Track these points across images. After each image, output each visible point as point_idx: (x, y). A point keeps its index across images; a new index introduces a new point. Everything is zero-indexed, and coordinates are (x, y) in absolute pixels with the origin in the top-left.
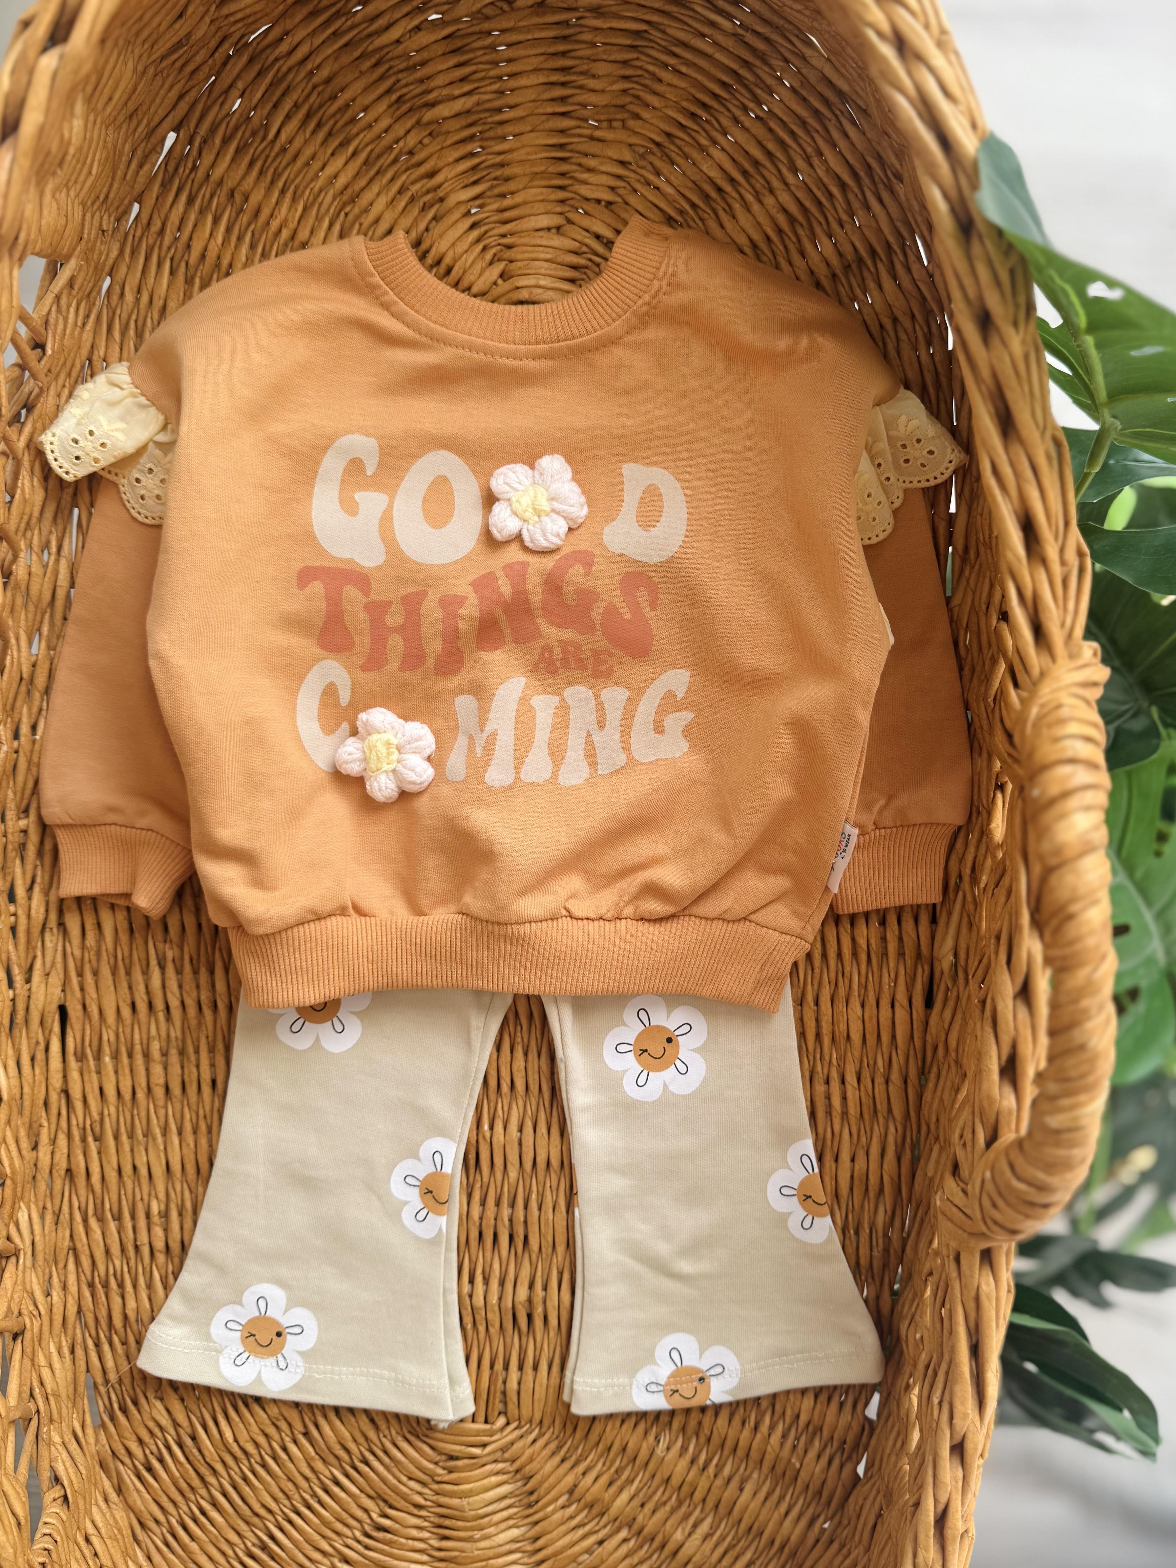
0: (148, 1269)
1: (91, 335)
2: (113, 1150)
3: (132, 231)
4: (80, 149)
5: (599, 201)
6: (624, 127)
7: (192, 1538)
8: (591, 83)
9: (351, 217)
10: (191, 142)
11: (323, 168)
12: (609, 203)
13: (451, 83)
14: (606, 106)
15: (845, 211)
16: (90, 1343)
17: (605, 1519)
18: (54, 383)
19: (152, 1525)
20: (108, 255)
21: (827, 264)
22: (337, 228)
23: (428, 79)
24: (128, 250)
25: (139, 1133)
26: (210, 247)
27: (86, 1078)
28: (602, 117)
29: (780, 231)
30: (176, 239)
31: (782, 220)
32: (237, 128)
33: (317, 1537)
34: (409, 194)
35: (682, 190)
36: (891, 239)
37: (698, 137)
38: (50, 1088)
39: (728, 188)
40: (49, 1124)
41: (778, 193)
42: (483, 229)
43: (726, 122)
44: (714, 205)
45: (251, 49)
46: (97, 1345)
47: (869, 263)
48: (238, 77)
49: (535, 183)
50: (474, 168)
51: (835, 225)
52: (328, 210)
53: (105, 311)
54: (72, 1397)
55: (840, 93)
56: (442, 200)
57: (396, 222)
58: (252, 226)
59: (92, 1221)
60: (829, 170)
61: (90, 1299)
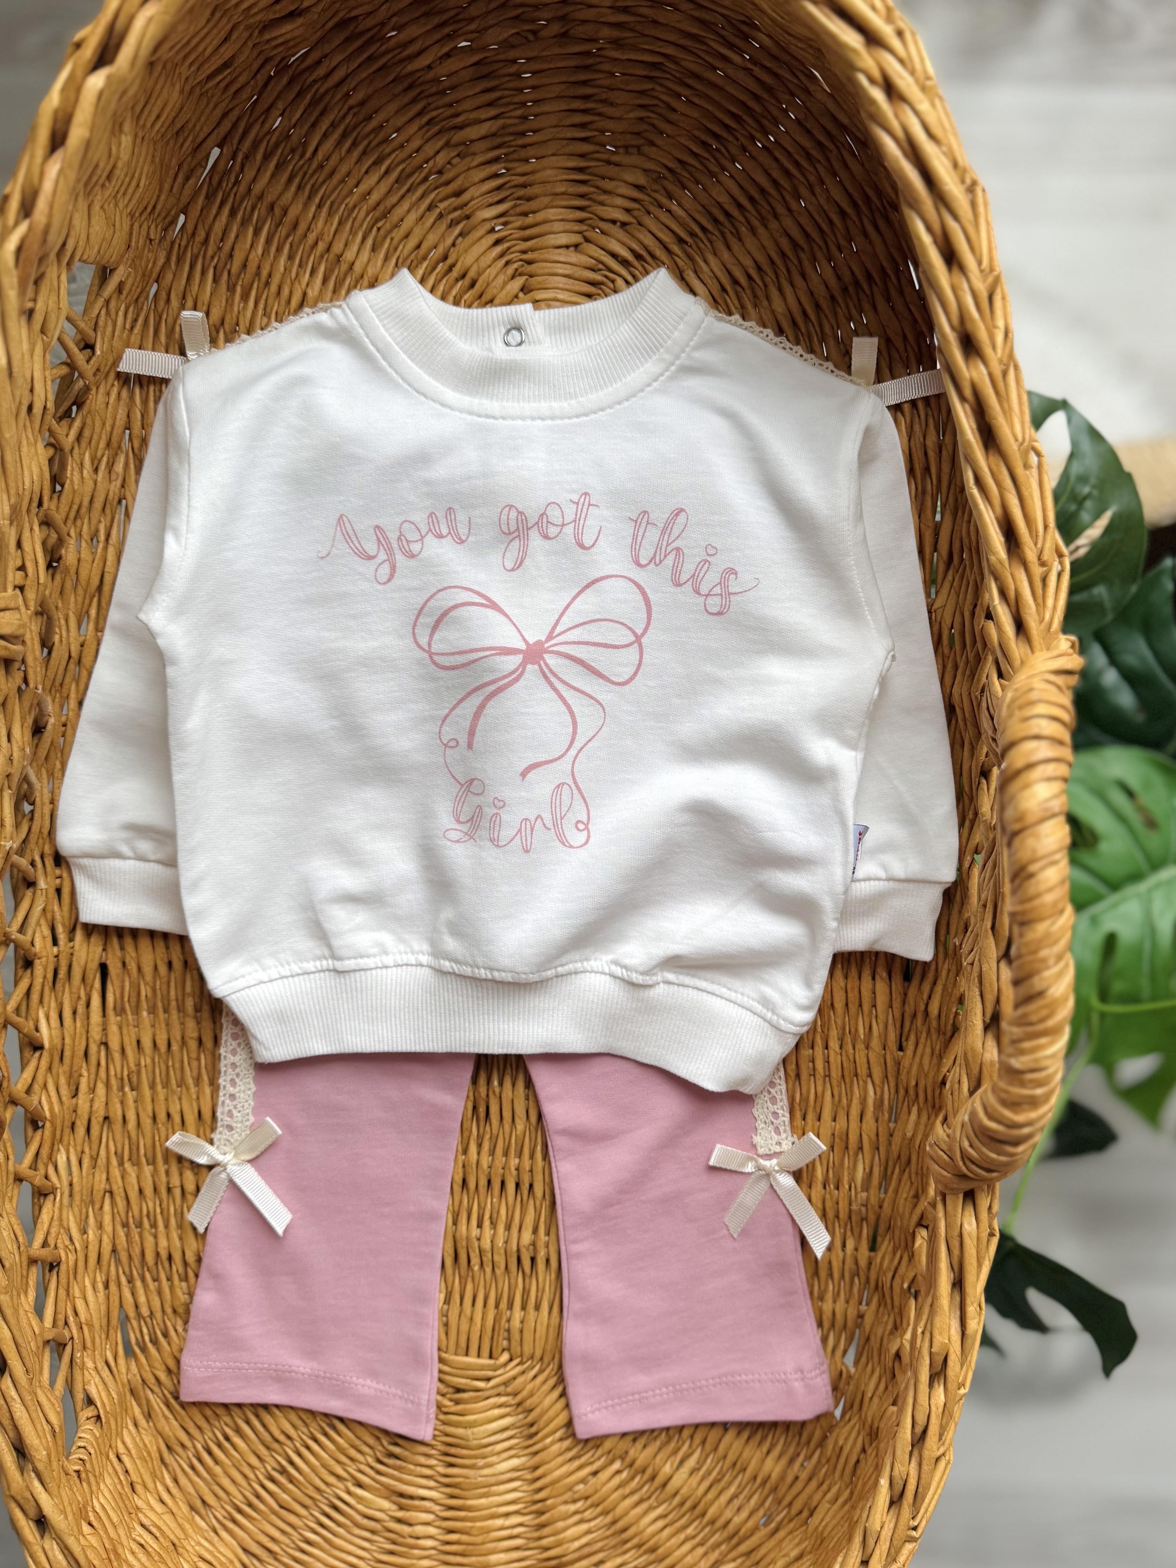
0: (178, 1211)
1: (139, 338)
2: (148, 1099)
3: (178, 241)
4: (129, 164)
5: (614, 222)
6: (640, 153)
7: (216, 1461)
8: (610, 111)
9: (382, 232)
10: (233, 158)
11: (357, 186)
12: (624, 224)
13: (479, 108)
14: (623, 132)
15: (842, 236)
16: (123, 1280)
17: (600, 1450)
18: (103, 383)
19: (179, 1449)
20: (154, 263)
21: (827, 286)
22: (369, 242)
23: (457, 102)
24: (174, 258)
25: (173, 1082)
26: (251, 257)
27: (124, 1031)
28: (620, 143)
29: (784, 256)
30: (220, 249)
31: (785, 244)
32: (277, 145)
33: (332, 1462)
34: (437, 211)
35: (693, 214)
36: (885, 264)
37: (708, 164)
38: (91, 1040)
39: (735, 213)
40: (89, 1073)
41: (781, 216)
42: (506, 245)
43: (735, 150)
44: (721, 227)
45: (291, 72)
46: (131, 1282)
47: (865, 285)
48: (279, 97)
49: (555, 203)
50: (499, 188)
51: (833, 249)
52: (361, 225)
53: (152, 313)
54: (105, 1328)
55: (841, 126)
56: (468, 217)
57: (424, 237)
58: (291, 238)
59: (128, 1166)
60: (829, 198)
61: (124, 1238)
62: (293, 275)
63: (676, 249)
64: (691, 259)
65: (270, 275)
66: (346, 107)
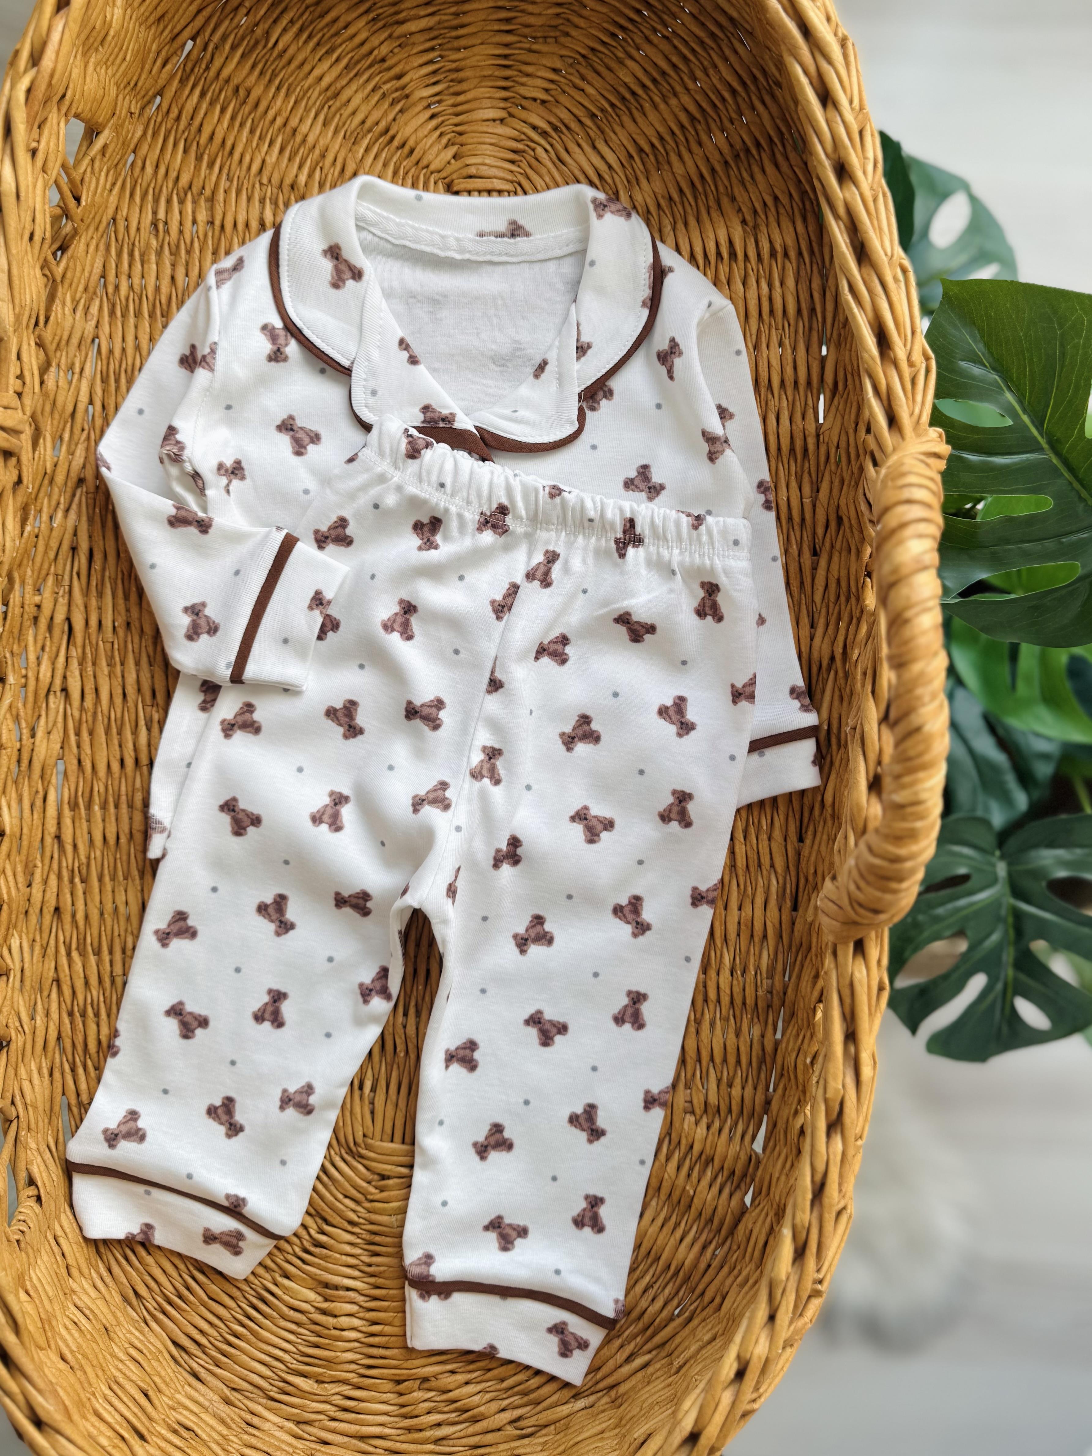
1: (116, 198)
2: (96, 888)
3: (154, 117)
5: (535, 100)
6: (556, 42)
8: (530, 8)
9: (333, 109)
10: (205, 49)
11: (312, 71)
12: (543, 102)
14: (542, 26)
15: (734, 111)
16: (67, 1068)
18: (85, 233)
20: (133, 134)
21: (721, 153)
22: (321, 118)
24: (150, 132)
25: (120, 873)
26: (217, 130)
27: (77, 824)
28: (539, 35)
29: (682, 127)
30: (190, 124)
31: (683, 117)
32: (243, 38)
34: (381, 91)
35: (603, 92)
36: (772, 133)
37: (616, 52)
38: (46, 833)
39: (640, 91)
40: (43, 865)
41: (681, 95)
42: (440, 119)
43: (639, 40)
44: (628, 105)
46: (73, 1070)
47: (754, 152)
49: (483, 84)
50: (434, 72)
51: (726, 122)
52: (315, 103)
53: (128, 180)
54: (48, 1112)
55: (731, 19)
56: (407, 96)
57: (370, 113)
58: (252, 115)
59: (75, 954)
60: (722, 79)
61: (69, 1026)
62: (254, 144)
63: (588, 122)
64: (602, 132)
65: (233, 147)
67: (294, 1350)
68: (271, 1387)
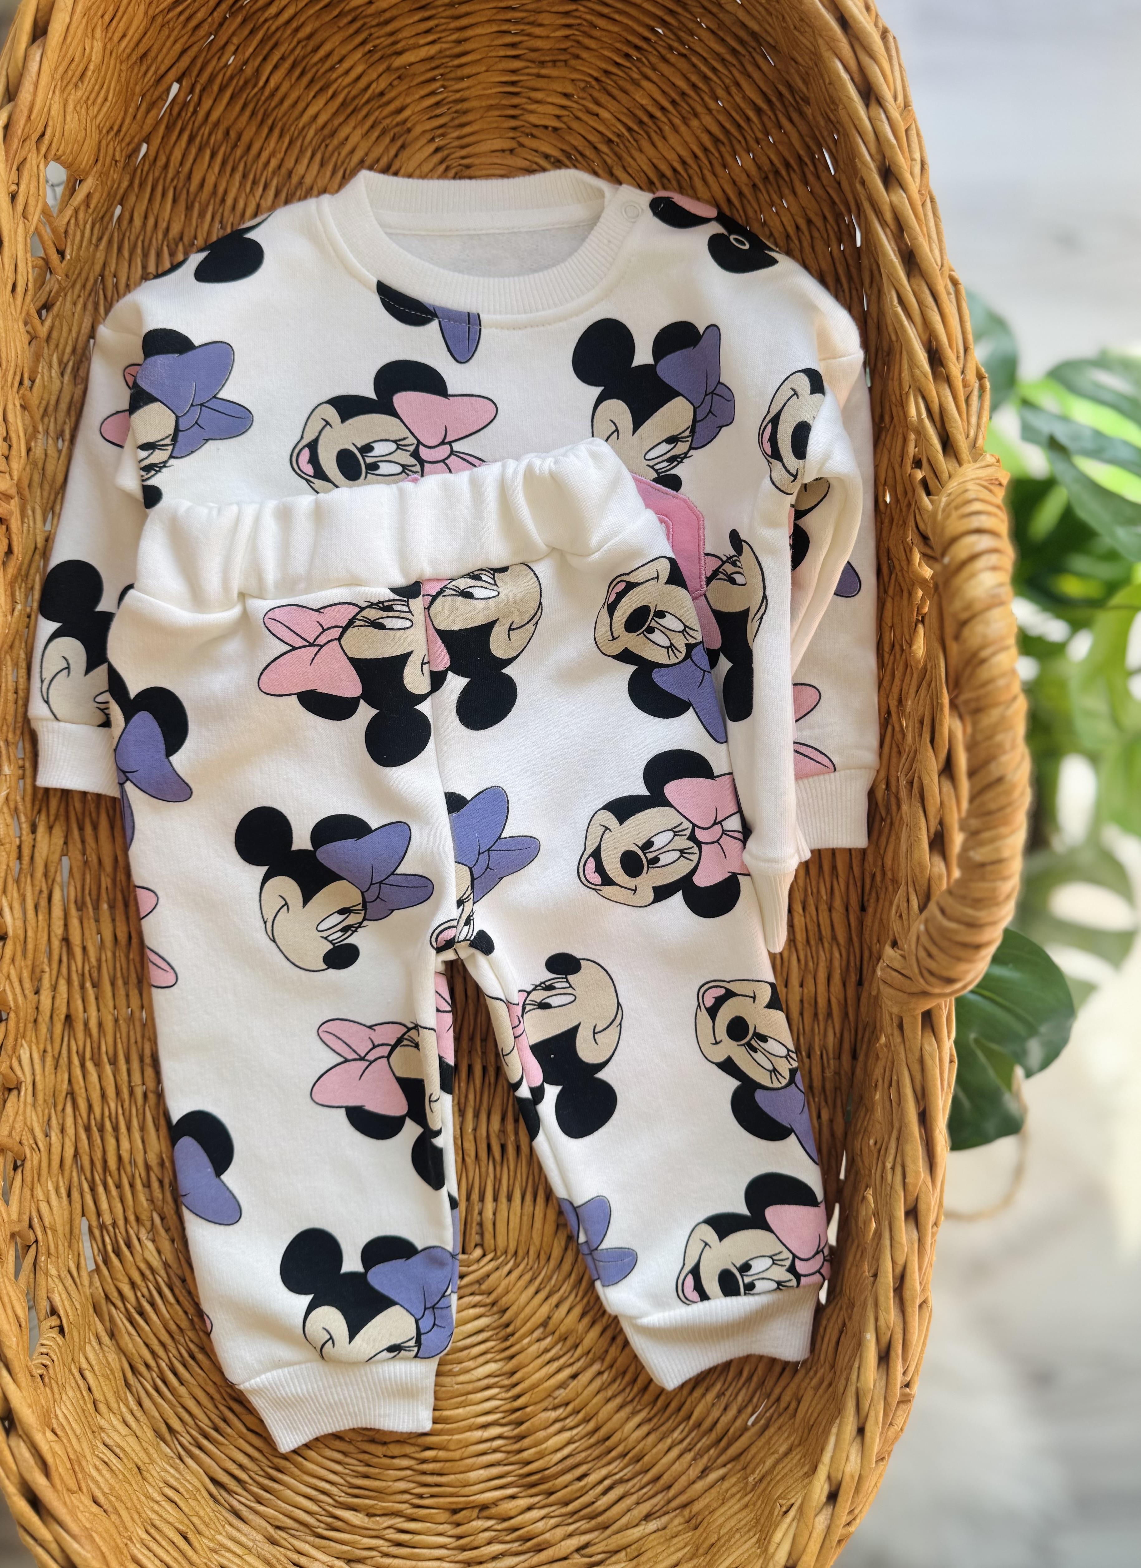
0: (141, 1111)
1: (104, 254)
2: (109, 994)
3: (140, 169)
5: (546, 127)
6: (567, 66)
8: (537, 31)
9: (330, 148)
10: (192, 90)
12: (555, 129)
13: (418, 34)
15: (760, 131)
16: (86, 1187)
17: (579, 1351)
19: (143, 1369)
20: (119, 185)
21: (748, 176)
22: (318, 156)
23: (397, 32)
24: (136, 184)
25: (134, 976)
26: (208, 176)
27: (85, 925)
28: (548, 58)
29: (706, 150)
30: (179, 172)
31: (706, 139)
32: (231, 79)
34: (381, 126)
35: (619, 116)
36: (802, 152)
37: (631, 73)
38: (52, 934)
39: (658, 114)
40: (51, 970)
41: (702, 116)
42: (446, 152)
43: (654, 60)
44: (646, 128)
45: (244, 12)
46: (93, 1188)
47: (784, 173)
48: (233, 34)
49: (490, 113)
50: (438, 104)
51: (752, 143)
53: (115, 233)
54: (67, 1234)
55: (753, 34)
56: (409, 131)
57: (370, 149)
58: (245, 159)
59: (89, 1065)
60: (745, 97)
61: (86, 1142)
62: (248, 190)
63: (604, 148)
64: (620, 158)
65: (226, 192)
66: (295, 40)
67: (342, 1481)
68: (318, 1524)
